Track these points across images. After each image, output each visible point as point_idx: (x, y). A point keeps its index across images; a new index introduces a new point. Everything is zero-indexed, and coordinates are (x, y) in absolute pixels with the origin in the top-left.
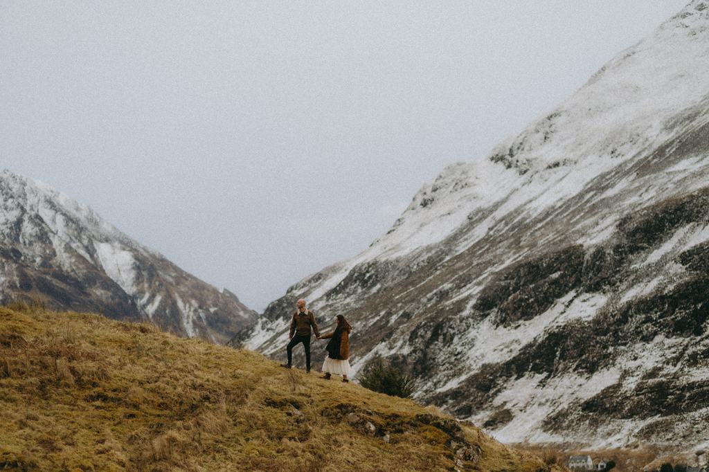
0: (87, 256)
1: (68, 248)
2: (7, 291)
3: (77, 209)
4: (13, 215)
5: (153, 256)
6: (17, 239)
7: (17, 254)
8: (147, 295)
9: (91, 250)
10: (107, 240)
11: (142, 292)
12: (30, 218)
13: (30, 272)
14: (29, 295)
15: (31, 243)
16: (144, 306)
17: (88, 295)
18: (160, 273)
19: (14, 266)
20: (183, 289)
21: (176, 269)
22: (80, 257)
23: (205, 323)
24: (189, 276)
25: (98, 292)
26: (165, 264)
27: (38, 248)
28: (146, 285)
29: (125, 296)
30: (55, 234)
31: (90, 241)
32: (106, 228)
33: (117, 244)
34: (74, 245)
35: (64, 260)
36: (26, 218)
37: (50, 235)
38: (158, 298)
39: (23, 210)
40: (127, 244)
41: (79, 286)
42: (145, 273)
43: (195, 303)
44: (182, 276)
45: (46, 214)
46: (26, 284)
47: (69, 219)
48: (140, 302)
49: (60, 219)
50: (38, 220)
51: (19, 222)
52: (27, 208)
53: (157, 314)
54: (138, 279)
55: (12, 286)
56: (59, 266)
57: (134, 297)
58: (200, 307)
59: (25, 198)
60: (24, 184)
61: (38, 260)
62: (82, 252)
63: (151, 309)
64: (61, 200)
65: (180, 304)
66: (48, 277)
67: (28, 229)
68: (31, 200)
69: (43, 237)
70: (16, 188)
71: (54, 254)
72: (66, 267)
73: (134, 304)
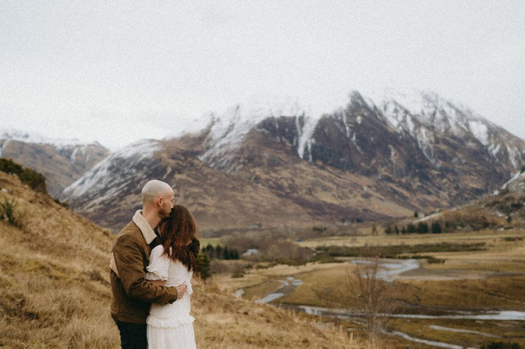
0: (465, 128)
1: (457, 125)
2: (429, 144)
3: (462, 107)
4: (432, 110)
5: (498, 128)
6: (433, 121)
7: (433, 127)
8: (493, 145)
9: (467, 125)
10: (476, 120)
11: (490, 144)
12: (440, 112)
13: (438, 136)
14: (438, 146)
15: (440, 123)
16: (492, 150)
17: (465, 145)
18: (501, 135)
19: (432, 133)
20: (511, 142)
21: (508, 133)
22: (462, 129)
23: (520, 157)
24: (515, 136)
25: (470, 144)
26: (503, 131)
27: (443, 125)
28: (493, 141)
29: (483, 146)
30: (451, 118)
31: (467, 120)
32: (475, 114)
33: (480, 122)
34: (460, 123)
35: (455, 130)
36: (438, 112)
37: (449, 119)
38: (498, 147)
39: (436, 108)
40: (485, 122)
41: (461, 141)
42: (492, 135)
43: (516, 149)
44: (510, 136)
45: (447, 109)
46: (437, 141)
47: (458, 111)
48: (489, 149)
49: (453, 111)
50: (443, 112)
51: (434, 114)
52: (438, 106)
53: (498, 154)
54: (489, 138)
55: (431, 142)
56: (452, 133)
57: (487, 146)
58: (519, 150)
59: (437, 101)
60: (437, 96)
61: (443, 130)
62: (463, 126)
63: (495, 152)
64: (454, 103)
65: (509, 149)
66: (447, 138)
67: (438, 116)
68: (440, 103)
69: (445, 120)
70: (433, 98)
71: (450, 127)
72: (456, 133)
73: (487, 150)
